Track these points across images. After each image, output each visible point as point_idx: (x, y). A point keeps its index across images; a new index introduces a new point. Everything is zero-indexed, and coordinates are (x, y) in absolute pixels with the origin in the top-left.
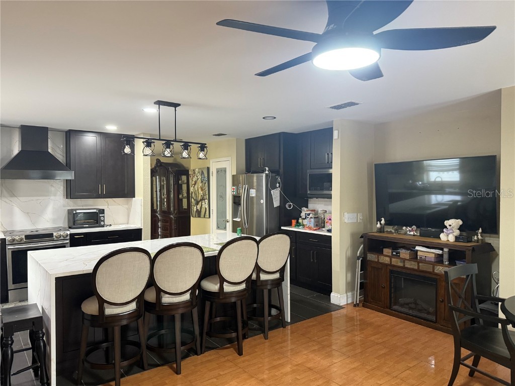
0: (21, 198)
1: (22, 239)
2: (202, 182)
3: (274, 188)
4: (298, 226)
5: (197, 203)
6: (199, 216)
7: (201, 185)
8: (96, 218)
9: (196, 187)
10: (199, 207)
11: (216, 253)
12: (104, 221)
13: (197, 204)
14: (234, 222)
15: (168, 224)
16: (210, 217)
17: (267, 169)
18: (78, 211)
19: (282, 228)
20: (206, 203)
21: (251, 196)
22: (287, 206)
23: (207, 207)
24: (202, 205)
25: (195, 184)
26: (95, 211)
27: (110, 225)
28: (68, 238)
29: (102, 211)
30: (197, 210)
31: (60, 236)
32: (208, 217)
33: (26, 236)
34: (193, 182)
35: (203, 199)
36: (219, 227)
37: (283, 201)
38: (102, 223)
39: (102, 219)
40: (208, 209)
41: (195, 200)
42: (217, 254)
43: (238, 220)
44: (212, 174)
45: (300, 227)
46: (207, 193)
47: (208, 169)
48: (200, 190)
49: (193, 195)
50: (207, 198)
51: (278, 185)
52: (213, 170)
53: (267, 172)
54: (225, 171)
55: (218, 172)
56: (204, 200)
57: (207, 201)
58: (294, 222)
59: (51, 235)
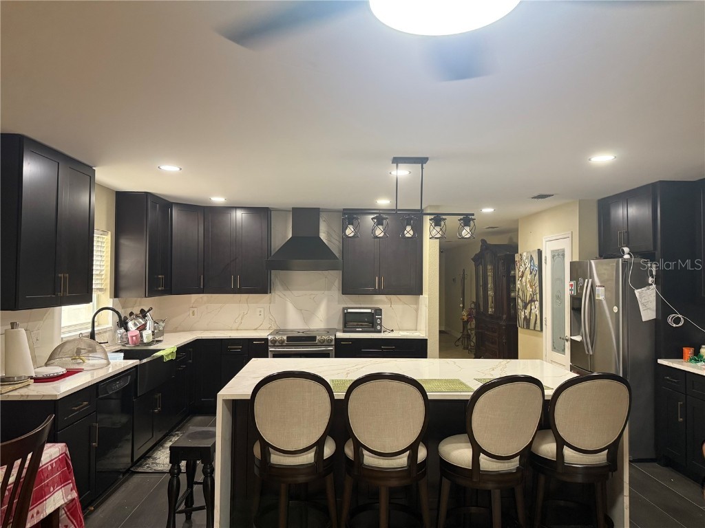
0: (295, 293)
1: (283, 341)
2: (531, 273)
3: (643, 284)
4: (695, 360)
5: (525, 307)
6: (528, 327)
7: (529, 277)
8: (371, 320)
9: (524, 279)
10: (527, 311)
11: (468, 395)
12: (380, 325)
13: (526, 309)
14: (573, 342)
15: (496, 334)
16: (542, 330)
17: (626, 250)
18: (349, 310)
19: (660, 361)
20: (537, 306)
21: (597, 298)
22: (670, 320)
23: (538, 313)
24: (531, 309)
25: (522, 277)
26: (369, 311)
27: (392, 331)
28: (333, 343)
29: (378, 312)
30: (525, 317)
31: (324, 341)
32: (539, 329)
33: (288, 337)
34: (520, 273)
35: (532, 301)
36: (555, 348)
37: (663, 310)
38: (379, 328)
39: (379, 321)
40: (538, 317)
41: (522, 301)
42: (469, 398)
43: (578, 338)
44: (546, 260)
45: (699, 364)
46: (538, 291)
47: (540, 252)
48: (528, 286)
49: (521, 293)
50: (538, 299)
51: (650, 280)
52: (547, 255)
53: (626, 256)
54: (563, 255)
55: (553, 257)
56: (534, 301)
57: (537, 303)
58: (688, 352)
59: (314, 338)
